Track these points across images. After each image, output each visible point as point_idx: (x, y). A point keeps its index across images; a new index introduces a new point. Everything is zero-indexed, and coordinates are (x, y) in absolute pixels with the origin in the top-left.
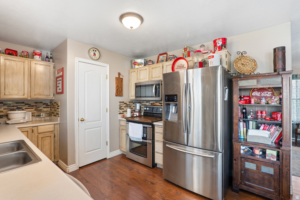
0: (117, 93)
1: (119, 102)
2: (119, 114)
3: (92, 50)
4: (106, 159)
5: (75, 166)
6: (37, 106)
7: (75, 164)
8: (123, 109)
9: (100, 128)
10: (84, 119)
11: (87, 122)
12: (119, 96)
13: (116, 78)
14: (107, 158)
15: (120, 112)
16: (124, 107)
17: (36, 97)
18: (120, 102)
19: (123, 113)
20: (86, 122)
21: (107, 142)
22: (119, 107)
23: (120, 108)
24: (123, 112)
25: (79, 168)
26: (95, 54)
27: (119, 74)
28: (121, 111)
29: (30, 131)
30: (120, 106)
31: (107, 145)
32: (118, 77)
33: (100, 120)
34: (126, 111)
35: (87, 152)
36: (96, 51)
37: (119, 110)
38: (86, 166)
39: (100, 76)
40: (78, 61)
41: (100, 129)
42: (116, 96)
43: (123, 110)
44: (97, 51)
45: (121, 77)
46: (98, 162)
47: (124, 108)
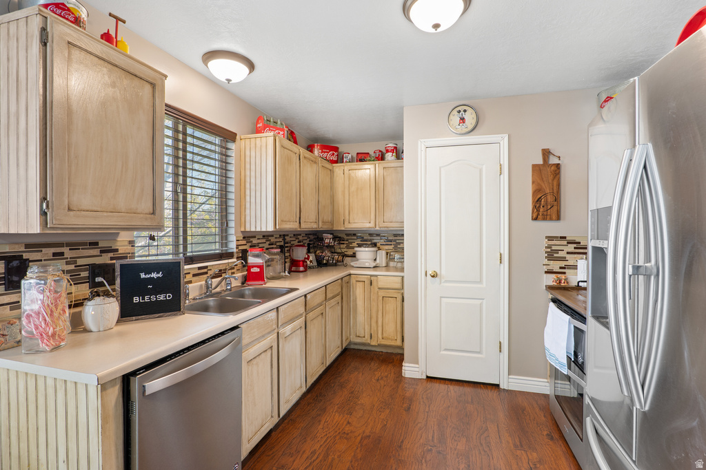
0: (538, 211)
1: (547, 237)
2: (546, 272)
3: (455, 112)
4: (497, 386)
5: (417, 369)
6: (397, 241)
7: (417, 366)
8: (563, 259)
9: (481, 301)
10: (438, 272)
11: (446, 281)
12: (544, 219)
13: (534, 166)
14: (501, 387)
15: (550, 268)
16: (568, 253)
17: (386, 225)
18: (550, 238)
19: (564, 273)
20: (443, 280)
21: (500, 342)
22: (546, 252)
23: (551, 255)
24: (561, 268)
25: (427, 377)
26: (463, 120)
27: (546, 153)
28: (556, 266)
29: (367, 282)
30: (549, 250)
31: (500, 351)
32: (541, 162)
33: (480, 282)
34: (575, 267)
35: (446, 350)
36: (465, 111)
37: (546, 261)
38: (442, 381)
39: (481, 171)
40: (423, 148)
41: (481, 304)
42: (532, 219)
43: (563, 264)
44: (470, 110)
45: (553, 160)
46: (472, 384)
47: (568, 257)
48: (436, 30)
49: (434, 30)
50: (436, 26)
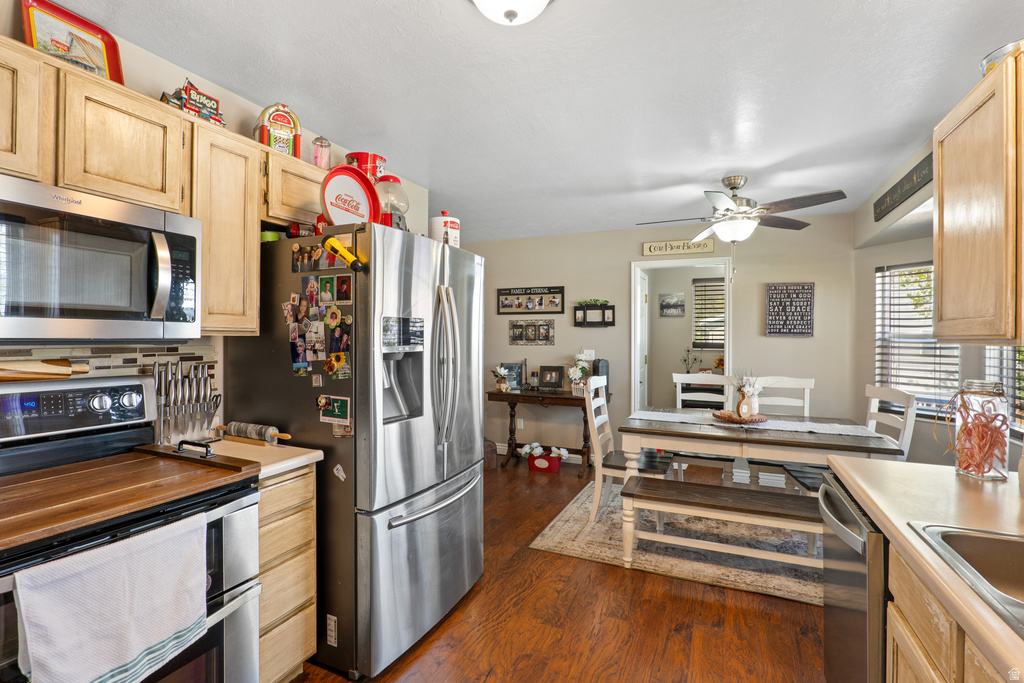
48: (511, 21)
49: (508, 21)
50: (511, 15)
